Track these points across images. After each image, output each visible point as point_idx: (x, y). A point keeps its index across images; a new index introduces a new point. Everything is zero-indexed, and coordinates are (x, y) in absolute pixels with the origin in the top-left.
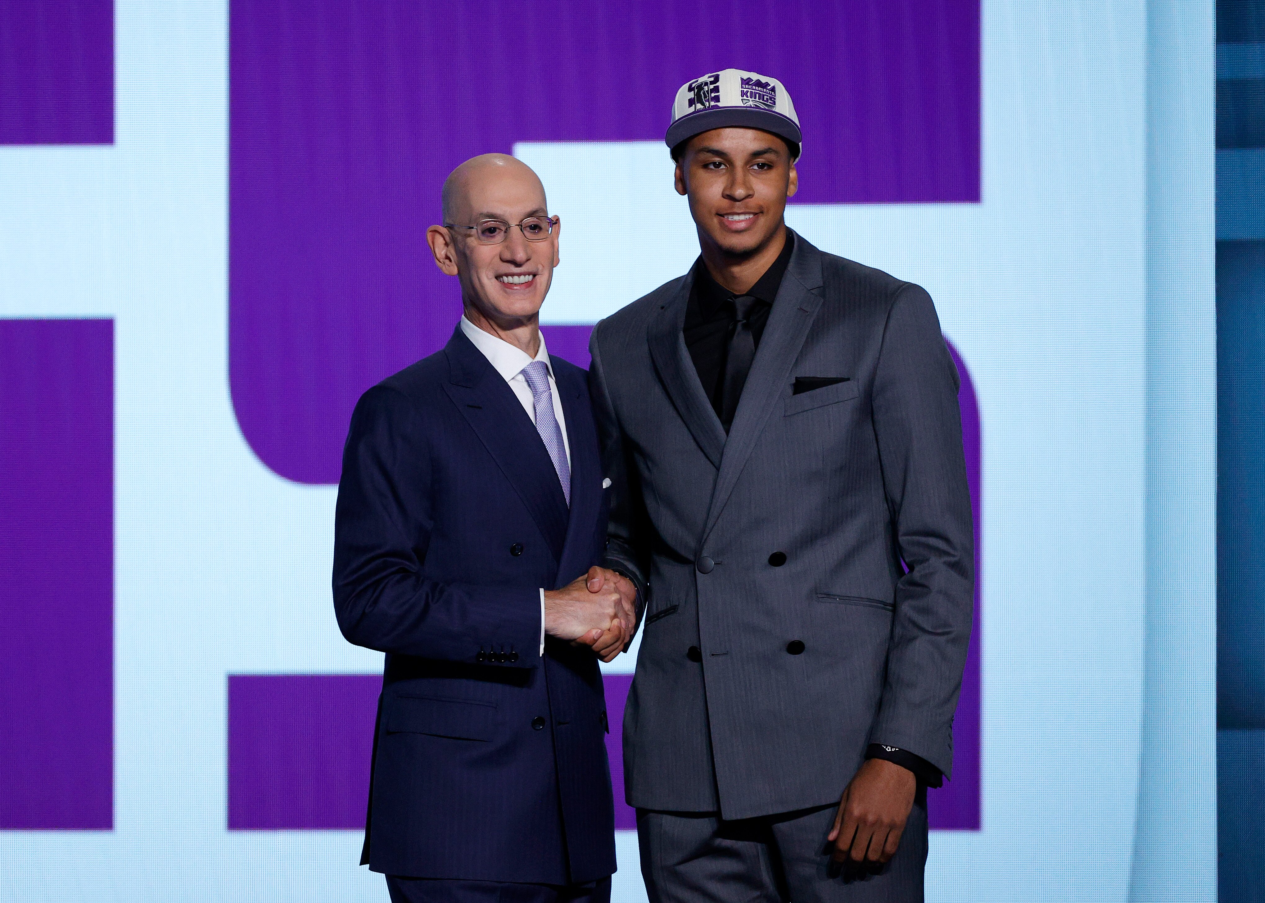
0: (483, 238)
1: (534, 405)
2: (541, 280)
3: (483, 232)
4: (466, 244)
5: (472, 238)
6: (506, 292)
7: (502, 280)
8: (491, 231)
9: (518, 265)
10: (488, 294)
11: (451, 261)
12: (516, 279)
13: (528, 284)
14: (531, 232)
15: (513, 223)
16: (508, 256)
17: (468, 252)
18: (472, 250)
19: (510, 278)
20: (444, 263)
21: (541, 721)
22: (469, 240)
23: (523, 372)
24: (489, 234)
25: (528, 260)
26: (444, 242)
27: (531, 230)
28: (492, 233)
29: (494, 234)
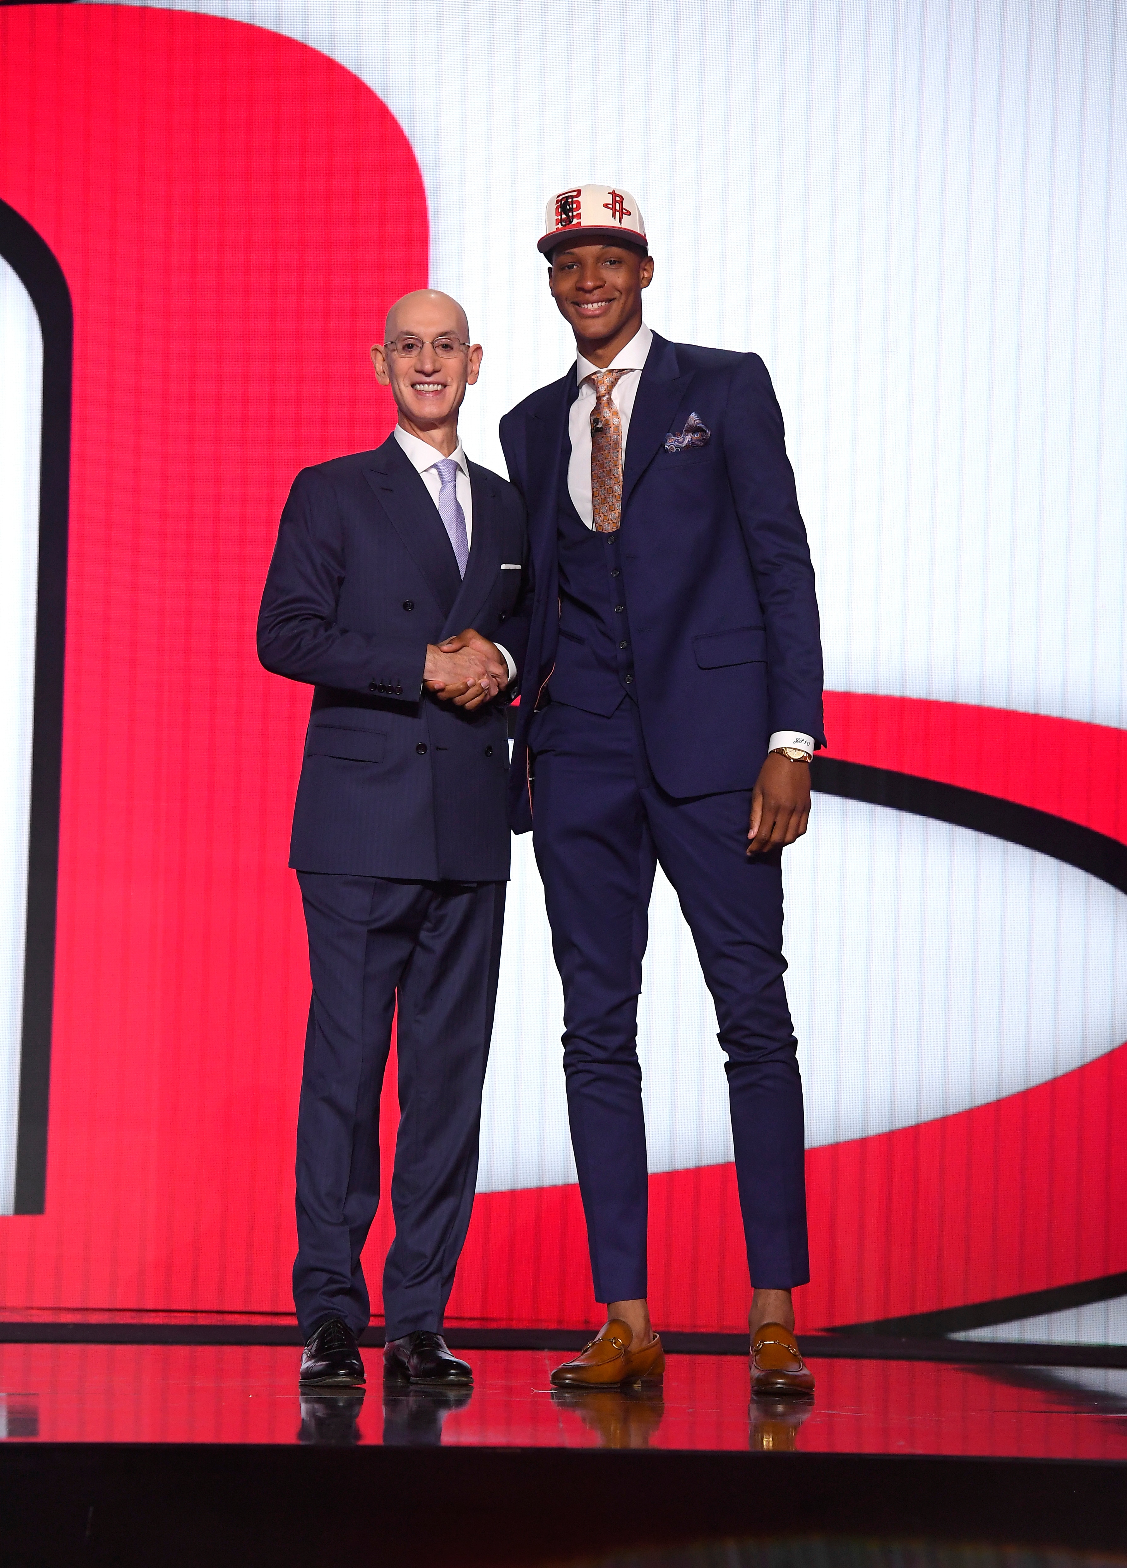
0: (403, 352)
1: (440, 494)
2: (449, 390)
3: (404, 348)
4: (394, 359)
5: (399, 353)
6: (417, 398)
7: (415, 388)
8: (409, 347)
9: (427, 375)
10: (407, 402)
11: (385, 374)
12: (426, 387)
13: (436, 392)
15: (427, 342)
16: (419, 368)
17: (395, 366)
18: (397, 364)
19: (422, 386)
20: (381, 376)
21: (423, 747)
23: (436, 466)
24: (408, 350)
25: (437, 372)
26: (381, 358)
27: (443, 349)
28: (410, 349)
29: (411, 349)
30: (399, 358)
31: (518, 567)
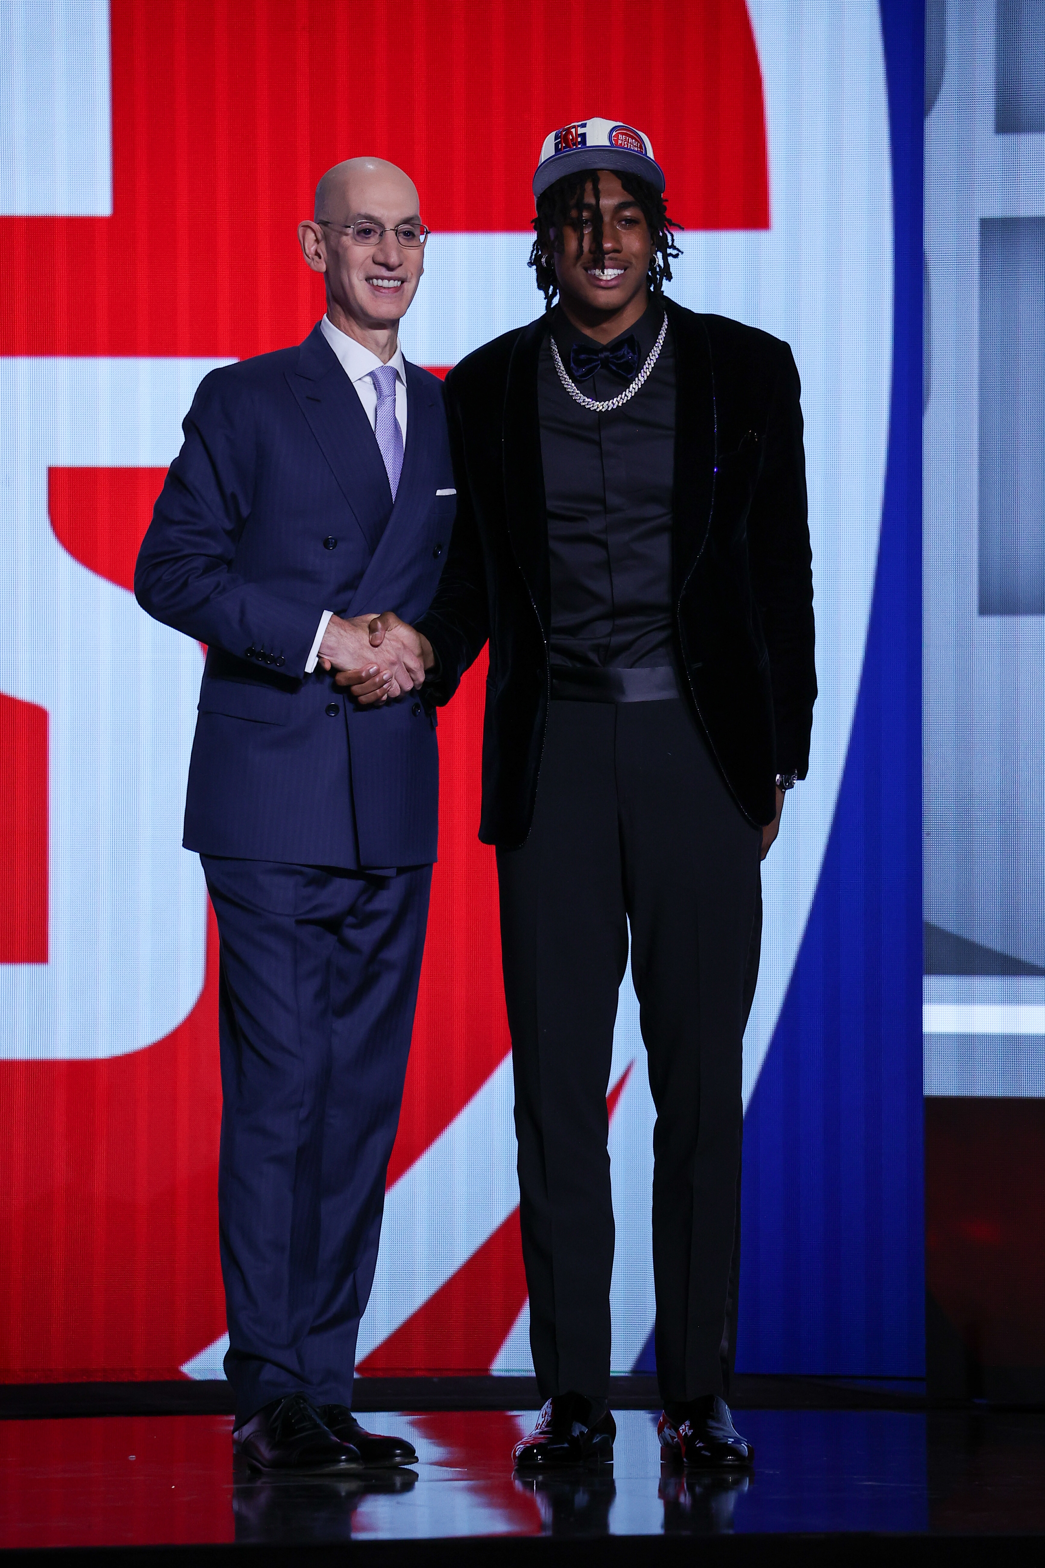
0: (358, 238)
1: (376, 409)
2: (409, 287)
3: (359, 233)
4: (339, 242)
5: (349, 238)
6: (374, 294)
7: (371, 283)
8: (365, 233)
9: (390, 268)
10: (356, 295)
11: (320, 258)
12: (385, 283)
13: (397, 289)
14: (405, 238)
15: (389, 226)
16: (381, 258)
17: (340, 250)
18: (346, 249)
19: (380, 281)
20: (313, 259)
21: (335, 708)
22: (344, 238)
23: (372, 374)
24: (364, 235)
25: (400, 265)
26: (315, 238)
27: (405, 237)
28: (367, 235)
29: (370, 236)
30: (353, 246)
31: (453, 492)
